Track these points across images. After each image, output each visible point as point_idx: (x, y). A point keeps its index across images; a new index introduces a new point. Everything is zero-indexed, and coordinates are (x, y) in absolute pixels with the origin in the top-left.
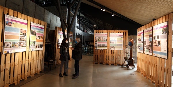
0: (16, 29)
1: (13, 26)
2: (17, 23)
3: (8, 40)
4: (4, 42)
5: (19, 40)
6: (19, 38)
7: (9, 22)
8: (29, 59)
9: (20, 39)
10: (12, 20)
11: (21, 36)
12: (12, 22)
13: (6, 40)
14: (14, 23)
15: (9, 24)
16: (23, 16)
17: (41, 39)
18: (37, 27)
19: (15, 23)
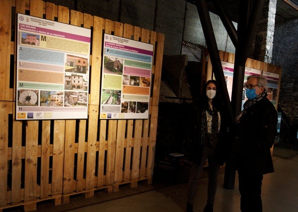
0: (51, 53)
1: (43, 45)
2: (56, 37)
3: (28, 85)
4: (18, 88)
5: (63, 84)
6: (64, 79)
7: (29, 35)
8: (98, 139)
9: (68, 82)
10: (38, 29)
11: (69, 74)
12: (40, 34)
13: (21, 85)
14: (44, 39)
15: (30, 40)
16: (77, 15)
17: (142, 85)
18: (126, 47)
19: (48, 36)
